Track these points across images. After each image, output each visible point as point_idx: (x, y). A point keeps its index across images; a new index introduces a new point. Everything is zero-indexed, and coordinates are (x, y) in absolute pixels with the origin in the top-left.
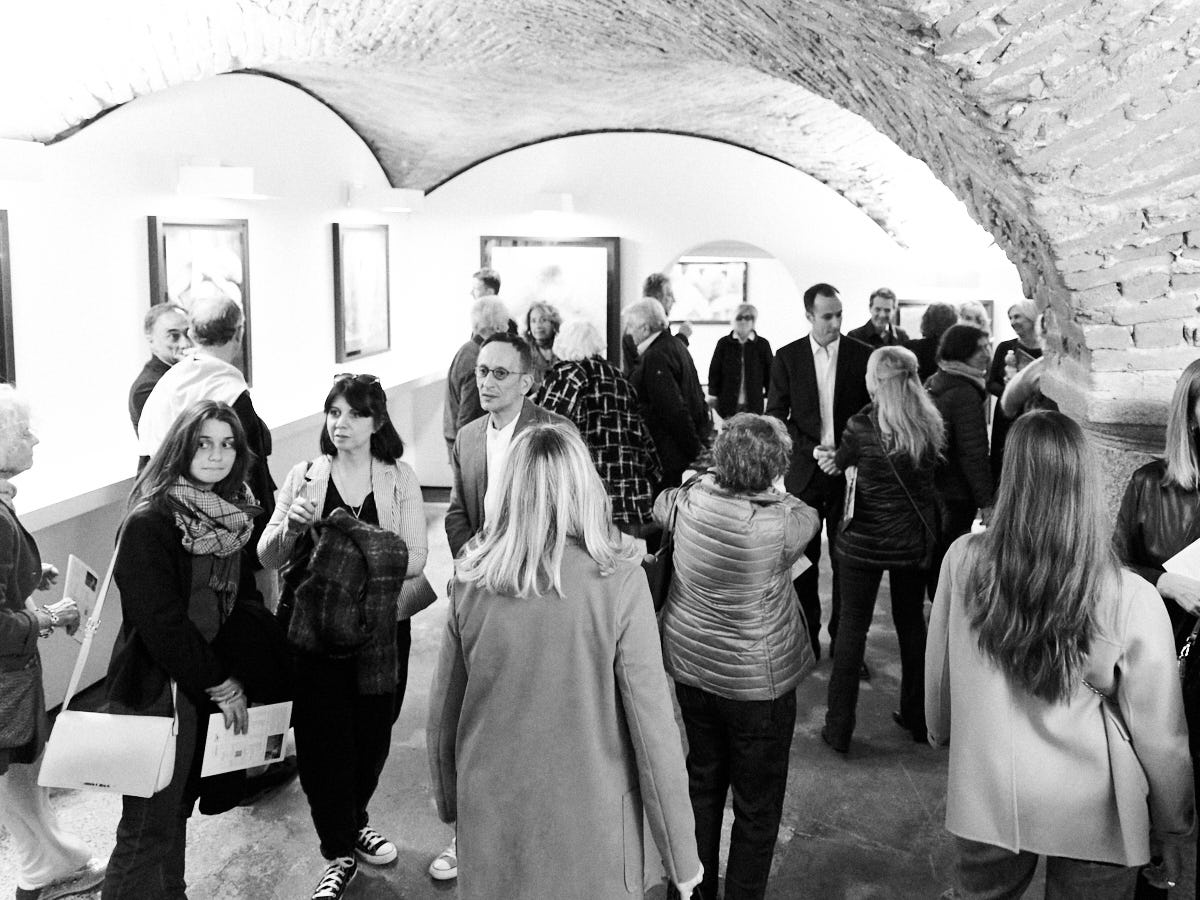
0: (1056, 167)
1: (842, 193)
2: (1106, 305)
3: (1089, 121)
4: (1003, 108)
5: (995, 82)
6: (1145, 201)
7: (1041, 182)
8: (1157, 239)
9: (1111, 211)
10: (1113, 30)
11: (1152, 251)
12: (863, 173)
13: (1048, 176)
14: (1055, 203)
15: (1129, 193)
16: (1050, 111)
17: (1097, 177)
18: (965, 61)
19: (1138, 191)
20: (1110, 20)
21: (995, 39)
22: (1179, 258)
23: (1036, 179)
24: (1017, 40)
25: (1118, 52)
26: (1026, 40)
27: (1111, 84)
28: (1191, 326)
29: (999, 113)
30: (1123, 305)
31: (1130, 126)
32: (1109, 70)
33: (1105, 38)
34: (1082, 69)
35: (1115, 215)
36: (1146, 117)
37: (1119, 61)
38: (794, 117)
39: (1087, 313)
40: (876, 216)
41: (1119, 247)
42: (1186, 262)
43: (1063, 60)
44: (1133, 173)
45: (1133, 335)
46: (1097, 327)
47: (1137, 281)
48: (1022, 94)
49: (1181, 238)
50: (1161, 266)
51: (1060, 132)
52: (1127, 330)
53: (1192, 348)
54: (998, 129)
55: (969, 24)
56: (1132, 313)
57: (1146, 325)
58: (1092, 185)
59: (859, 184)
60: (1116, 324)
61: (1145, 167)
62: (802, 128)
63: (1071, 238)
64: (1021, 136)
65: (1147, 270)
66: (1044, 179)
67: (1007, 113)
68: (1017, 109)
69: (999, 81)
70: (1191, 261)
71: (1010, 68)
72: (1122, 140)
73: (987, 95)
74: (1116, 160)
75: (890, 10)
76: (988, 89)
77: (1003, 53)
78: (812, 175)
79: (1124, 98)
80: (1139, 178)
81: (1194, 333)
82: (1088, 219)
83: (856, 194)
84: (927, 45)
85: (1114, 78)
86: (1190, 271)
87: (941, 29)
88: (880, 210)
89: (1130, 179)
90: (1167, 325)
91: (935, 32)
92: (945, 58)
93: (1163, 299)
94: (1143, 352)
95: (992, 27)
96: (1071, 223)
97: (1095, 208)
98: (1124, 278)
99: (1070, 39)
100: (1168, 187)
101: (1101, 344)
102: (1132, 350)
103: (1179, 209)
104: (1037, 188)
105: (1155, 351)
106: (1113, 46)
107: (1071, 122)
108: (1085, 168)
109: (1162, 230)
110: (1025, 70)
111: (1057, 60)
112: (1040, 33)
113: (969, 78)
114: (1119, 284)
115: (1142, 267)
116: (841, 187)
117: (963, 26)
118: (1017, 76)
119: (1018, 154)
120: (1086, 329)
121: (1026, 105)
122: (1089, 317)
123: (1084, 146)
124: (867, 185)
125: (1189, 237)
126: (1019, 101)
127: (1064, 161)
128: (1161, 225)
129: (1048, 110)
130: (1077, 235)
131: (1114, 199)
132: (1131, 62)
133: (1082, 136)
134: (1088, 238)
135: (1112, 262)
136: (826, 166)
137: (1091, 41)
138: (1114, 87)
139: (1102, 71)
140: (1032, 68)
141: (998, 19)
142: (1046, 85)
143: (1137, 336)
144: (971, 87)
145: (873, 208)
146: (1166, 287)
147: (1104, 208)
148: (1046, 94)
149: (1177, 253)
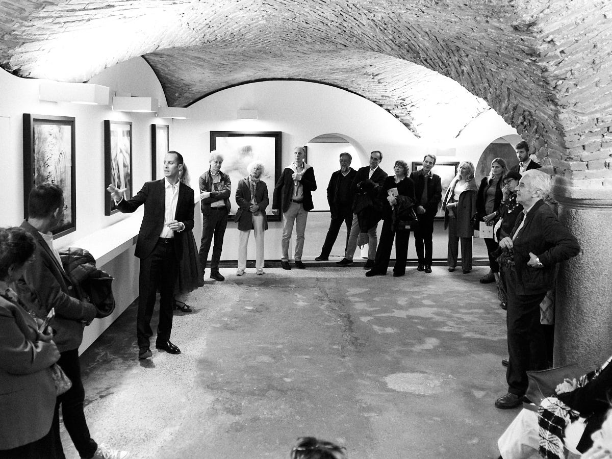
0: (570, 102)
1: (389, 111)
2: (579, 154)
3: (584, 87)
4: (555, 81)
5: (555, 73)
6: (598, 115)
7: (563, 108)
8: (599, 129)
9: (586, 119)
10: (598, 57)
11: (597, 134)
12: (403, 101)
13: (567, 106)
14: (567, 116)
15: (593, 113)
16: (572, 83)
17: (583, 107)
18: (547, 65)
19: (596, 112)
20: (598, 53)
21: (559, 58)
22: (605, 137)
23: (561, 107)
24: (566, 59)
25: (598, 64)
26: (569, 59)
27: (594, 74)
28: (608, 161)
29: (553, 83)
30: (585, 154)
31: (597, 89)
32: (594, 69)
33: (595, 59)
34: (585, 69)
35: (587, 120)
36: (603, 86)
37: (598, 67)
38: (377, 75)
39: (572, 157)
40: (404, 122)
41: (587, 132)
42: (608, 137)
43: (579, 66)
44: (596, 105)
45: (587, 165)
46: (575, 162)
47: (590, 145)
48: (563, 77)
49: (607, 129)
50: (599, 139)
51: (574, 90)
52: (585, 163)
53: (608, 170)
54: (552, 89)
55: (552, 53)
56: (587, 156)
57: (592, 162)
58: (581, 109)
59: (399, 107)
60: (582, 161)
61: (600, 103)
62: (379, 80)
63: (571, 129)
64: (560, 92)
65: (594, 141)
66: (565, 107)
67: (556, 83)
68: (560, 82)
69: (556, 72)
70: (609, 137)
71: (561, 68)
72: (594, 94)
73: (551, 77)
74: (590, 101)
75: (523, 47)
76: (552, 75)
77: (560, 63)
78: (374, 102)
79: (597, 79)
80: (597, 107)
81: (609, 164)
82: (578, 121)
83: (396, 112)
84: (533, 59)
85: (595, 72)
86: (608, 141)
87: (542, 54)
88: (407, 118)
89: (595, 107)
90: (600, 161)
91: (539, 55)
92: (540, 64)
93: (598, 152)
94: (591, 171)
95: (559, 54)
96: (572, 123)
97: (580, 118)
98: (586, 143)
99: (584, 59)
100: (606, 110)
101: (576, 169)
102: (587, 171)
103: (608, 118)
104: (562, 110)
105: (594, 171)
106: (597, 62)
107: (578, 87)
108: (580, 103)
109: (602, 126)
110: (567, 69)
111: (578, 66)
112: (574, 57)
113: (546, 70)
114: (584, 146)
115: (593, 139)
116: (389, 108)
117: (550, 53)
118: (563, 71)
119: (558, 97)
120: (571, 163)
121: (563, 81)
122: (572, 159)
123: (581, 95)
124: (404, 107)
125: (610, 128)
126: (561, 79)
127: (574, 101)
128: (602, 124)
129: (571, 82)
130: (573, 128)
131: (588, 114)
132: (602, 67)
133: (581, 92)
134: (577, 129)
135: (583, 137)
136: (384, 98)
137: (590, 60)
138: (595, 75)
139: (591, 70)
140: (569, 68)
141: (562, 52)
142: (572, 74)
143: (589, 166)
144: (546, 74)
145: (404, 118)
146: (600, 147)
147: (584, 118)
148: (571, 77)
149: (605, 134)
